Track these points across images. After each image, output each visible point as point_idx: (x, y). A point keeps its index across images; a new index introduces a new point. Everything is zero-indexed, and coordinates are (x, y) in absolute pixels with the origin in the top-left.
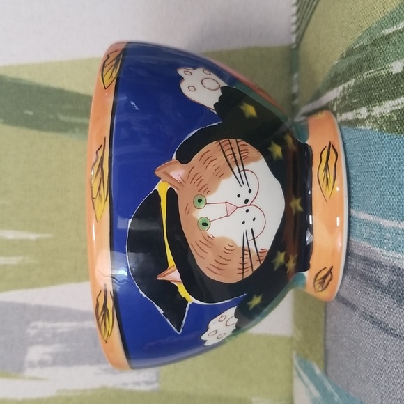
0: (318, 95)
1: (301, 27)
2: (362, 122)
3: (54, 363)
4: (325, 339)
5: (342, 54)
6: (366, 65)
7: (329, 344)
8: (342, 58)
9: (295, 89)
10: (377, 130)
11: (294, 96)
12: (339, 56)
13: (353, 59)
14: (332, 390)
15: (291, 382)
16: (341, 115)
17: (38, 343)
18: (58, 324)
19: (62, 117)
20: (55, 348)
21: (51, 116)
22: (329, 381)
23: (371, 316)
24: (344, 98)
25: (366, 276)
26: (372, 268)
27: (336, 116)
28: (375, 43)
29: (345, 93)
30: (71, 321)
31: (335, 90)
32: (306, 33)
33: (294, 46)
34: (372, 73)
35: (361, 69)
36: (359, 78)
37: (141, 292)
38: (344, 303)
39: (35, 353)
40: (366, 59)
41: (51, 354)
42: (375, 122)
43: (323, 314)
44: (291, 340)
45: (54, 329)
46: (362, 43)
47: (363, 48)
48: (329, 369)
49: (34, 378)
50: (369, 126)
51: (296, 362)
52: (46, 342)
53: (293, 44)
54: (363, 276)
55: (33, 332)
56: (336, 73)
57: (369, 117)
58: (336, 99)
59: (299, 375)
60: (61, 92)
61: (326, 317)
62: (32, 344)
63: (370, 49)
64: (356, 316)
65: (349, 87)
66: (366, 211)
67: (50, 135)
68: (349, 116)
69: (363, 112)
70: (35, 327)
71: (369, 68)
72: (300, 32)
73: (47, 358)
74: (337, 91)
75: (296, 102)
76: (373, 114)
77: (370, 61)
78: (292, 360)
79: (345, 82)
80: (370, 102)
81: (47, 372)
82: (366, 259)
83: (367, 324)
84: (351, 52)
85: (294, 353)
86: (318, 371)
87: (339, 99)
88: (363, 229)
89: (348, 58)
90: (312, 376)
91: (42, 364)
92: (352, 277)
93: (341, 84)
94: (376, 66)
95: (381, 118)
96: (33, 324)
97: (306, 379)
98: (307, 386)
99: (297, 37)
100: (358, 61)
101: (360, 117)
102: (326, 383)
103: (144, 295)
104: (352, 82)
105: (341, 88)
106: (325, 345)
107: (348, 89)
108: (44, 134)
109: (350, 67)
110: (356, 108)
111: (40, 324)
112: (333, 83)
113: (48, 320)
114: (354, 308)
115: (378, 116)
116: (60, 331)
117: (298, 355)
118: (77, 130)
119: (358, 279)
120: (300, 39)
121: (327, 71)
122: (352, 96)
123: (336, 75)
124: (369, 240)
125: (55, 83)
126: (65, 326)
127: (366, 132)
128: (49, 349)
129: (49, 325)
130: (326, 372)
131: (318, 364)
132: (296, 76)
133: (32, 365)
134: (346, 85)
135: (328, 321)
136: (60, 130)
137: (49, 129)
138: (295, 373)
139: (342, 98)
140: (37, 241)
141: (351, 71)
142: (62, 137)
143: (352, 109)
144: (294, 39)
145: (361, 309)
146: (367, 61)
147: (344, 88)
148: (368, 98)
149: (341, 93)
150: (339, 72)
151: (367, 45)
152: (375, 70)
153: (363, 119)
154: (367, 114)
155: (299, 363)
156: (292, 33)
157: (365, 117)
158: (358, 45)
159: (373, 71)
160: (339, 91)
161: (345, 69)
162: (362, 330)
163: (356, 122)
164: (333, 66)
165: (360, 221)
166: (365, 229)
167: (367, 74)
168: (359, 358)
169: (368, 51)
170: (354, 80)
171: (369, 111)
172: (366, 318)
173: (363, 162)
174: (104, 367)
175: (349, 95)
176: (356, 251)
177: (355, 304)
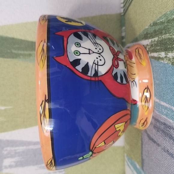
0: (136, 40)
1: (126, 6)
2: (162, 59)
3: (16, 166)
4: (142, 154)
5: (151, 24)
6: (164, 31)
7: (144, 157)
8: (151, 26)
9: (123, 34)
10: (170, 64)
11: (123, 38)
12: (149, 24)
13: (157, 28)
15: (124, 165)
16: (151, 53)
17: (8, 157)
18: (17, 148)
19: (14, 51)
20: (16, 159)
21: (9, 51)
23: (167, 151)
24: (152, 46)
26: (168, 129)
27: (148, 53)
28: (169, 21)
29: (153, 43)
30: (23, 146)
31: (147, 40)
32: (129, 9)
33: (123, 14)
34: (167, 36)
35: (161, 33)
36: (160, 38)
38: (153, 141)
39: (7, 162)
40: (164, 29)
41: (15, 162)
42: (169, 60)
43: (141, 142)
45: (15, 150)
46: (161, 20)
47: (162, 23)
48: (145, 168)
50: (166, 61)
51: (126, 158)
52: (12, 157)
53: (122, 13)
54: (163, 131)
55: (5, 153)
56: (147, 32)
57: (166, 57)
58: (147, 45)
59: (128, 165)
60: (13, 39)
61: (142, 144)
62: (5, 158)
63: (166, 24)
64: (159, 149)
65: (154, 41)
66: (165, 102)
67: (9, 60)
68: (155, 55)
69: (163, 54)
70: (6, 150)
71: (166, 33)
73: (13, 164)
74: (148, 41)
75: (124, 40)
76: (168, 56)
77: (166, 30)
78: (124, 157)
79: (152, 38)
80: (166, 50)
81: (13, 170)
82: (165, 124)
83: (166, 154)
84: (155, 24)
85: (125, 155)
86: (138, 166)
87: (149, 46)
88: (163, 110)
89: (154, 27)
90: (135, 168)
91: (11, 166)
92: (158, 131)
93: (150, 38)
94: (169, 33)
95: (173, 58)
96: (5, 149)
97: (132, 168)
98: (132, 171)
99: (124, 10)
100: (159, 29)
101: (161, 57)
104: (156, 39)
105: (150, 40)
106: (142, 157)
107: (154, 42)
108: (5, 59)
109: (155, 31)
110: (159, 52)
111: (9, 148)
112: (146, 36)
113: (12, 146)
114: (158, 145)
115: (171, 57)
116: (18, 151)
117: (127, 156)
118: (21, 57)
119: (161, 132)
120: (126, 11)
121: (142, 31)
122: (156, 45)
123: (147, 34)
124: (167, 116)
125: (10, 35)
126: (20, 149)
127: (165, 64)
128: (14, 160)
129: (13, 149)
130: (142, 167)
131: (138, 163)
132: (124, 28)
133: (6, 168)
134: (153, 40)
135: (144, 146)
136: (13, 57)
137: (8, 57)
138: (126, 163)
139: (151, 45)
140: (5, 110)
141: (155, 34)
142: (15, 61)
143: (157, 52)
144: (122, 10)
145: (162, 146)
146: (164, 30)
147: (152, 41)
148: (165, 48)
149: (150, 43)
150: (149, 33)
151: (164, 22)
152: (169, 35)
153: (163, 58)
154: (165, 56)
155: (128, 159)
156: (122, 8)
157: (164, 57)
158: (159, 21)
159: (168, 35)
160: (149, 42)
161: (152, 32)
162: (163, 156)
163: (159, 58)
164: (146, 29)
165: (162, 105)
166: (164, 110)
167: (165, 36)
168: (161, 168)
169: (165, 25)
170: (157, 38)
171: (166, 54)
172: (165, 151)
173: (163, 78)
174: (40, 166)
175: (155, 45)
176: (160, 119)
177: (159, 143)
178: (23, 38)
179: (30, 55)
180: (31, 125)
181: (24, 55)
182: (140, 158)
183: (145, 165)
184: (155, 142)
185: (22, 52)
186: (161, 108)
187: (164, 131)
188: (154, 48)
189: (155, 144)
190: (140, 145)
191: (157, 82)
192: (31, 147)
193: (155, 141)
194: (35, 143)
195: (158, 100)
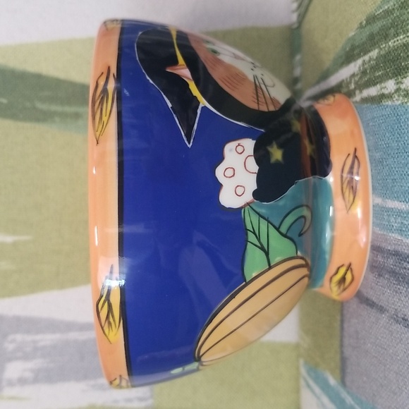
0: (325, 76)
1: (303, 4)
2: (390, 96)
3: (36, 380)
4: (342, 346)
5: (361, 23)
7: (348, 352)
8: (361, 27)
9: (297, 72)
11: (296, 80)
12: (356, 25)
13: (376, 27)
14: (352, 403)
15: (298, 391)
16: (361, 92)
17: (17, 359)
18: (39, 337)
19: (40, 105)
20: (37, 363)
21: (28, 104)
22: (348, 393)
23: (403, 319)
24: (364, 73)
25: (397, 274)
28: (403, 5)
29: (366, 66)
30: (54, 332)
31: (352, 65)
32: (311, 8)
33: (296, 26)
34: (401, 39)
35: (386, 37)
36: (384, 48)
38: (368, 305)
39: (14, 370)
40: (393, 25)
41: (32, 371)
42: (406, 95)
43: (338, 318)
44: (297, 346)
45: (34, 342)
46: (386, 7)
47: (388, 13)
48: (348, 379)
49: (13, 398)
50: (398, 101)
51: (303, 371)
52: (26, 357)
53: (294, 23)
54: (393, 273)
55: (10, 347)
56: (352, 46)
57: (398, 90)
58: (353, 75)
59: (308, 386)
60: (38, 77)
61: (342, 322)
62: (10, 360)
63: (397, 13)
64: (384, 318)
65: (370, 59)
66: (397, 198)
67: (28, 125)
68: (373, 91)
69: (390, 85)
70: (13, 341)
71: (397, 35)
72: (303, 9)
73: (29, 375)
74: (355, 66)
75: (299, 86)
76: (403, 87)
77: (397, 27)
78: (298, 369)
79: (365, 54)
80: (398, 73)
81: (28, 391)
82: (396, 254)
83: (399, 327)
84: (371, 19)
85: (302, 361)
86: (332, 381)
87: (357, 75)
88: (392, 219)
89: (368, 27)
90: (325, 387)
91: (22, 381)
92: (379, 275)
93: (360, 57)
94: (405, 32)
96: (11, 337)
97: (317, 390)
98: (318, 398)
99: (299, 15)
100: (382, 29)
101: (386, 92)
102: (344, 394)
104: (374, 53)
105: (360, 62)
106: (342, 352)
107: (369, 61)
108: (20, 124)
109: (371, 37)
110: (381, 82)
111: (19, 337)
112: (348, 58)
113: (28, 332)
114: (382, 310)
116: (41, 344)
117: (306, 363)
118: (57, 119)
119: (386, 276)
120: (302, 18)
121: (340, 46)
122: (374, 69)
123: (353, 48)
124: (400, 231)
125: (31, 67)
126: (47, 339)
127: (395, 108)
128: (30, 365)
129: (29, 338)
130: (343, 382)
131: (332, 374)
132: (298, 57)
133: (11, 384)
134: (366, 58)
135: (346, 325)
136: (37, 120)
137: (25, 119)
138: (302, 383)
139: (362, 72)
140: (15, 244)
141: (373, 41)
142: (41, 127)
143: (375, 84)
144: (294, 17)
145: (390, 311)
146: (393, 27)
147: (364, 61)
148: (396, 69)
149: (360, 68)
150: (357, 44)
151: (393, 9)
152: (405, 36)
153: (390, 93)
154: (395, 87)
155: (308, 372)
156: (293, 12)
157: (393, 91)
158: (381, 11)
159: (402, 37)
160: (358, 66)
161: (364, 39)
162: (392, 335)
163: (382, 97)
164: (349, 39)
165: (388, 210)
166: (395, 218)
167: (395, 42)
168: (388, 366)
169: (395, 15)
170: (377, 51)
171: (398, 83)
172: (397, 321)
173: (391, 142)
174: (92, 382)
175: (371, 68)
176: (383, 245)
177: (383, 305)
178: (62, 75)
179: (77, 116)
180: (74, 283)
181: (64, 116)
182: (338, 357)
183: (348, 370)
184: (372, 305)
185: (59, 108)
186: (386, 218)
188: (368, 78)
189: (374, 310)
190: (337, 325)
191: (378, 155)
192: (74, 336)
193: (373, 302)
194: (83, 327)
195: (379, 201)
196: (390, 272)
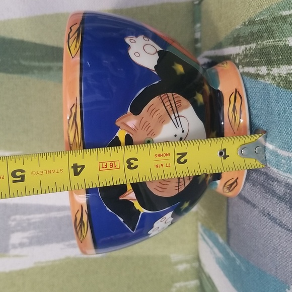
0: (220, 46)
2: (263, 77)
3: (31, 244)
4: (227, 220)
5: (245, 22)
6: (266, 35)
7: (231, 225)
8: (244, 24)
9: (198, 35)
10: (275, 85)
11: (196, 41)
12: (241, 23)
13: (255, 29)
14: (234, 256)
15: (197, 240)
16: (243, 67)
17: (17, 231)
18: (31, 216)
19: (23, 62)
20: (31, 233)
21: (15, 62)
22: (232, 250)
23: (268, 214)
24: (246, 56)
26: (270, 182)
27: (238, 67)
28: (273, 20)
29: (247, 52)
30: (41, 213)
31: (238, 47)
33: (197, 2)
34: (271, 42)
35: (262, 38)
36: (260, 44)
37: (108, 209)
38: (245, 201)
39: (16, 238)
40: (266, 31)
41: (28, 238)
42: (274, 79)
43: (226, 203)
44: (196, 213)
45: (28, 220)
46: (262, 18)
47: (263, 22)
48: (231, 242)
49: (17, 256)
50: (268, 81)
51: (201, 230)
52: (24, 230)
55: (13, 224)
56: (238, 35)
57: (268, 74)
58: (238, 54)
59: (204, 239)
60: (22, 42)
61: (228, 206)
62: (13, 232)
63: (269, 24)
64: (256, 211)
65: (250, 49)
67: (16, 76)
68: (252, 70)
69: (263, 70)
70: (14, 220)
71: (268, 38)
73: (26, 241)
74: (240, 49)
75: (199, 45)
76: (272, 73)
77: (270, 33)
78: (197, 227)
79: (247, 44)
80: (269, 63)
81: (25, 251)
82: (266, 174)
83: (265, 218)
84: (252, 22)
85: (199, 224)
86: (221, 240)
87: (241, 55)
89: (250, 26)
90: (216, 242)
91: (22, 245)
92: (253, 185)
93: (243, 45)
94: (275, 38)
95: (279, 77)
96: (13, 217)
97: (211, 243)
98: (211, 248)
100: (259, 31)
101: (261, 74)
102: (229, 250)
103: (110, 211)
104: (254, 46)
105: (243, 47)
106: (228, 225)
107: (250, 50)
108: (10, 75)
109: (252, 34)
110: (257, 66)
111: (18, 217)
112: (235, 42)
113: (24, 213)
114: (254, 206)
115: (276, 75)
116: (33, 221)
117: (202, 225)
118: (36, 71)
119: (258, 187)
121: (230, 31)
122: (253, 55)
123: (238, 37)
125: (17, 36)
126: (36, 217)
127: (266, 85)
128: (26, 234)
129: (25, 217)
130: (228, 241)
131: (221, 235)
132: (198, 25)
133: (14, 247)
134: (248, 47)
135: (230, 209)
136: (22, 73)
137: (13, 72)
138: (200, 236)
139: (245, 55)
141: (252, 37)
142: (25, 78)
143: (254, 66)
145: (260, 208)
147: (246, 48)
148: (268, 60)
149: (243, 51)
150: (242, 35)
151: (267, 20)
152: (274, 40)
153: (263, 75)
154: (267, 72)
155: (204, 231)
157: (265, 74)
158: (259, 19)
159: (272, 40)
161: (247, 34)
162: (260, 222)
163: (257, 76)
164: (236, 29)
167: (267, 42)
168: (258, 240)
170: (255, 44)
171: (268, 70)
172: (264, 215)
173: (264, 106)
174: (67, 243)
175: (251, 55)
177: (255, 203)
178: (38, 41)
179: (49, 69)
181: (40, 69)
182: (225, 227)
183: (232, 237)
184: (248, 202)
185: (36, 64)
187: (263, 185)
188: (249, 60)
189: (249, 205)
190: (225, 207)
192: (54, 214)
194: (60, 209)
196: (261, 185)
